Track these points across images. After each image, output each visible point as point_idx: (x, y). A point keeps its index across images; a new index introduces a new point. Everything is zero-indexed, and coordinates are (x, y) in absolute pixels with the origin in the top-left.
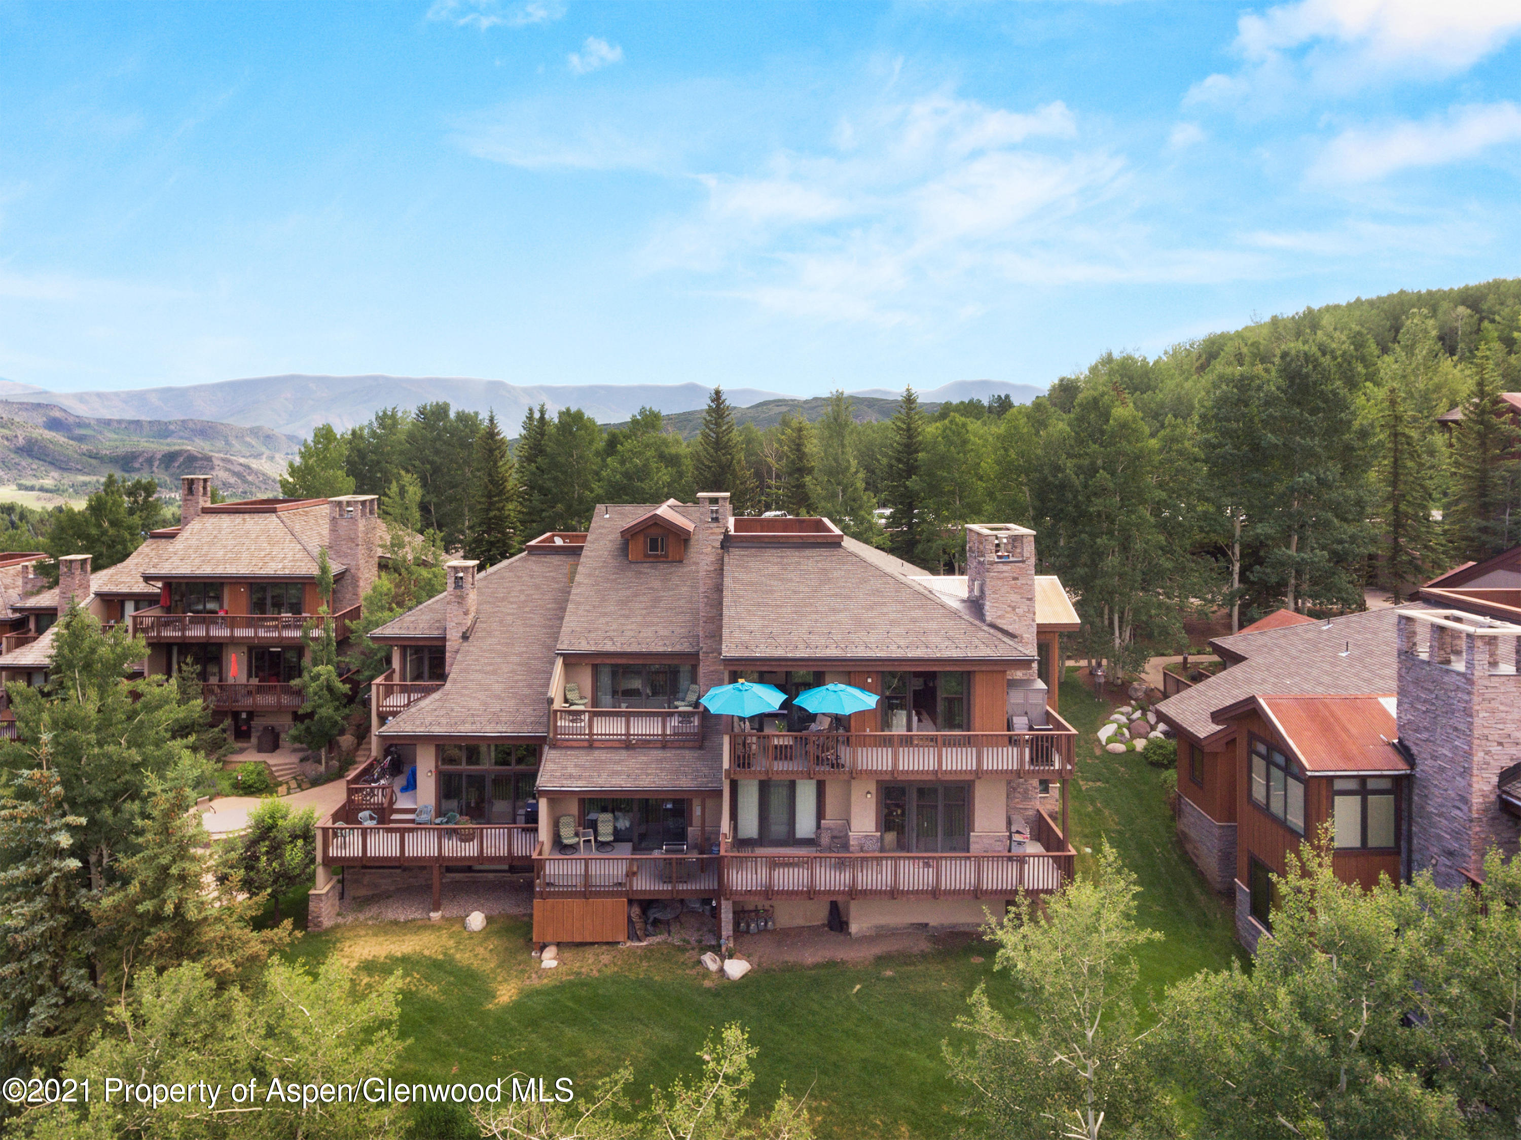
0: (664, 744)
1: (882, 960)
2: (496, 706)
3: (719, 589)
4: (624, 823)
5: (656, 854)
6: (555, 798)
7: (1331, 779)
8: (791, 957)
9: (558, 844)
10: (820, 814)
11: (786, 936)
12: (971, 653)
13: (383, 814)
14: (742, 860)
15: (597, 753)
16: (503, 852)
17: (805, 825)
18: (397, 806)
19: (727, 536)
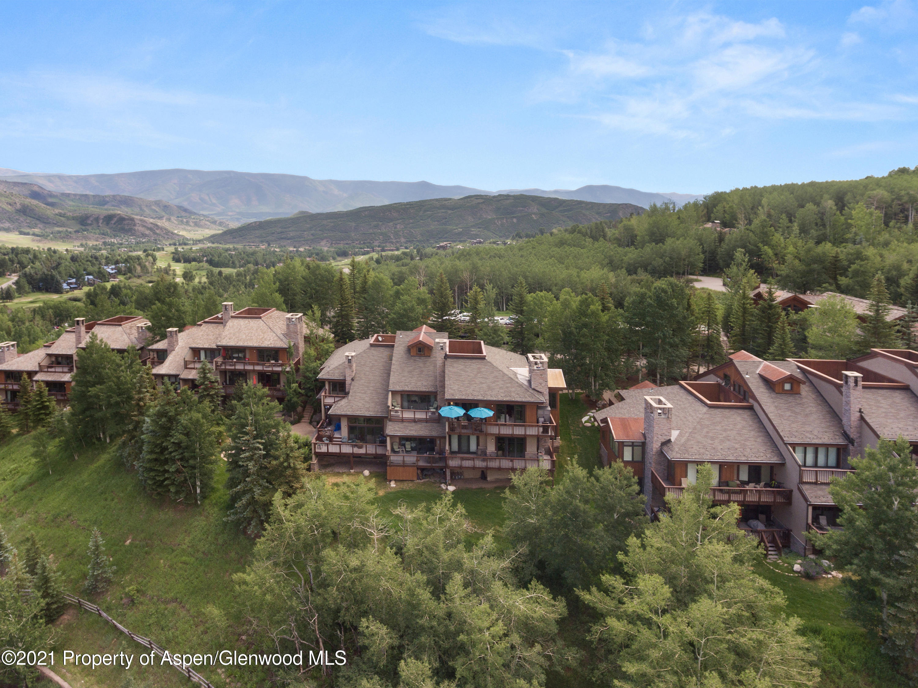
0: (426, 421)
1: (496, 488)
2: (368, 406)
3: (444, 372)
4: (414, 445)
5: (425, 455)
6: (392, 437)
7: (623, 442)
8: (468, 486)
9: (393, 450)
10: (478, 444)
11: (467, 480)
12: (524, 400)
13: (331, 439)
14: (452, 458)
15: (405, 424)
16: (374, 452)
17: (473, 447)
18: (335, 436)
19: (446, 355)
